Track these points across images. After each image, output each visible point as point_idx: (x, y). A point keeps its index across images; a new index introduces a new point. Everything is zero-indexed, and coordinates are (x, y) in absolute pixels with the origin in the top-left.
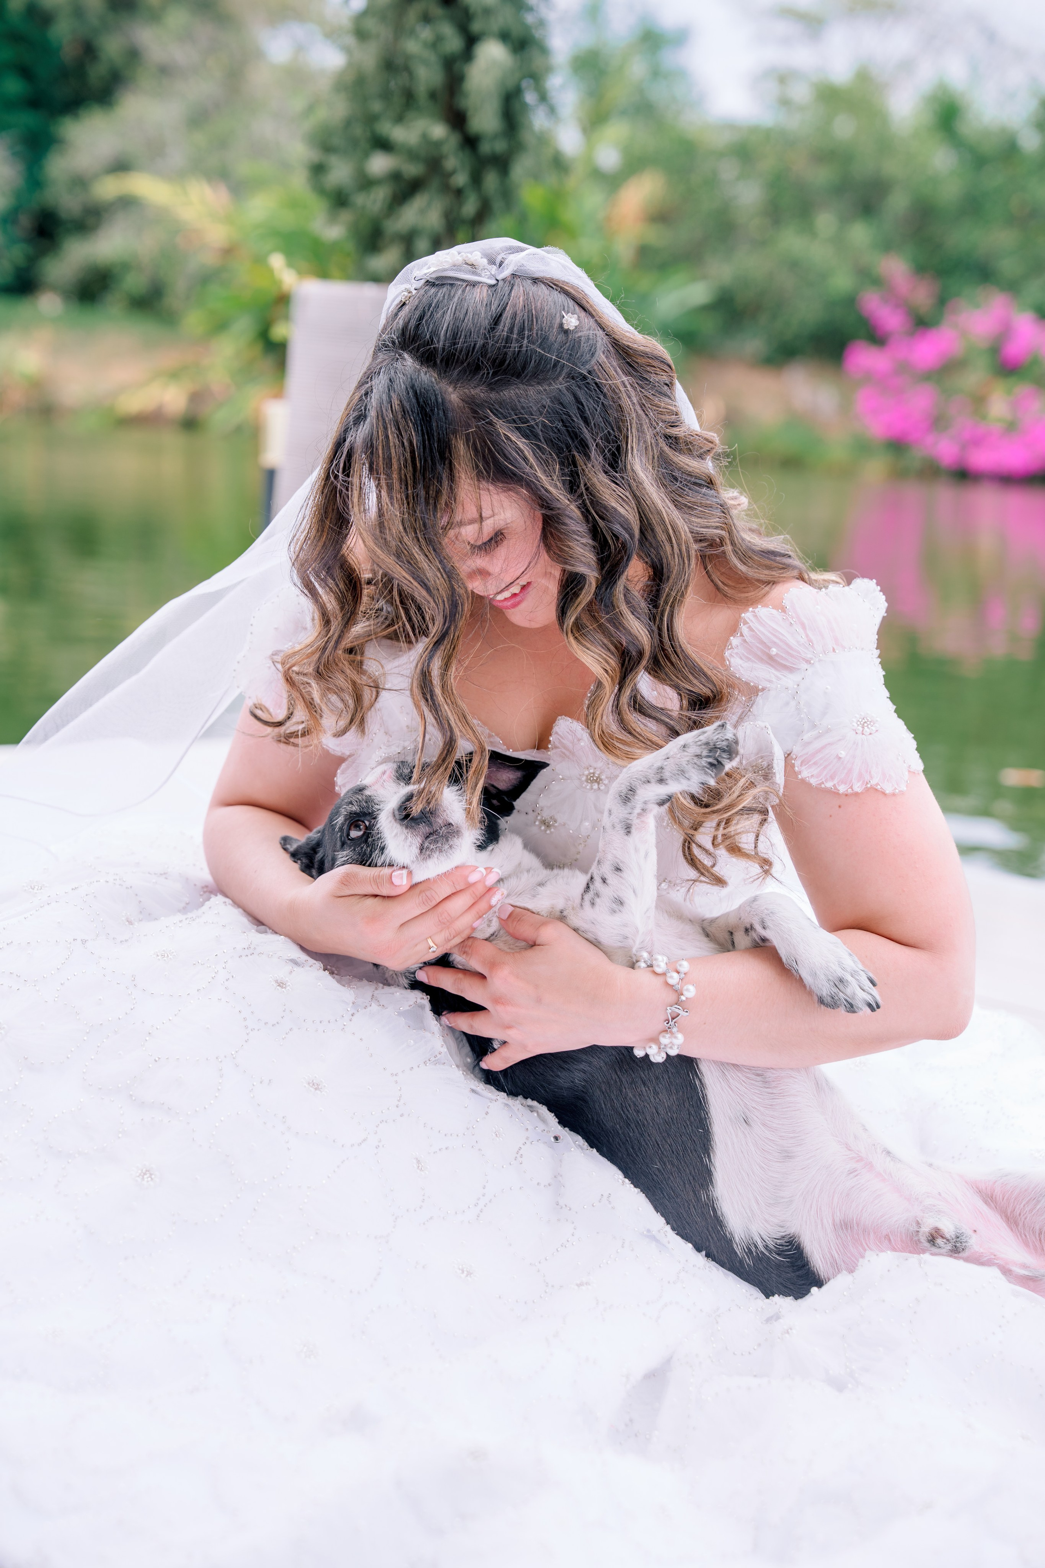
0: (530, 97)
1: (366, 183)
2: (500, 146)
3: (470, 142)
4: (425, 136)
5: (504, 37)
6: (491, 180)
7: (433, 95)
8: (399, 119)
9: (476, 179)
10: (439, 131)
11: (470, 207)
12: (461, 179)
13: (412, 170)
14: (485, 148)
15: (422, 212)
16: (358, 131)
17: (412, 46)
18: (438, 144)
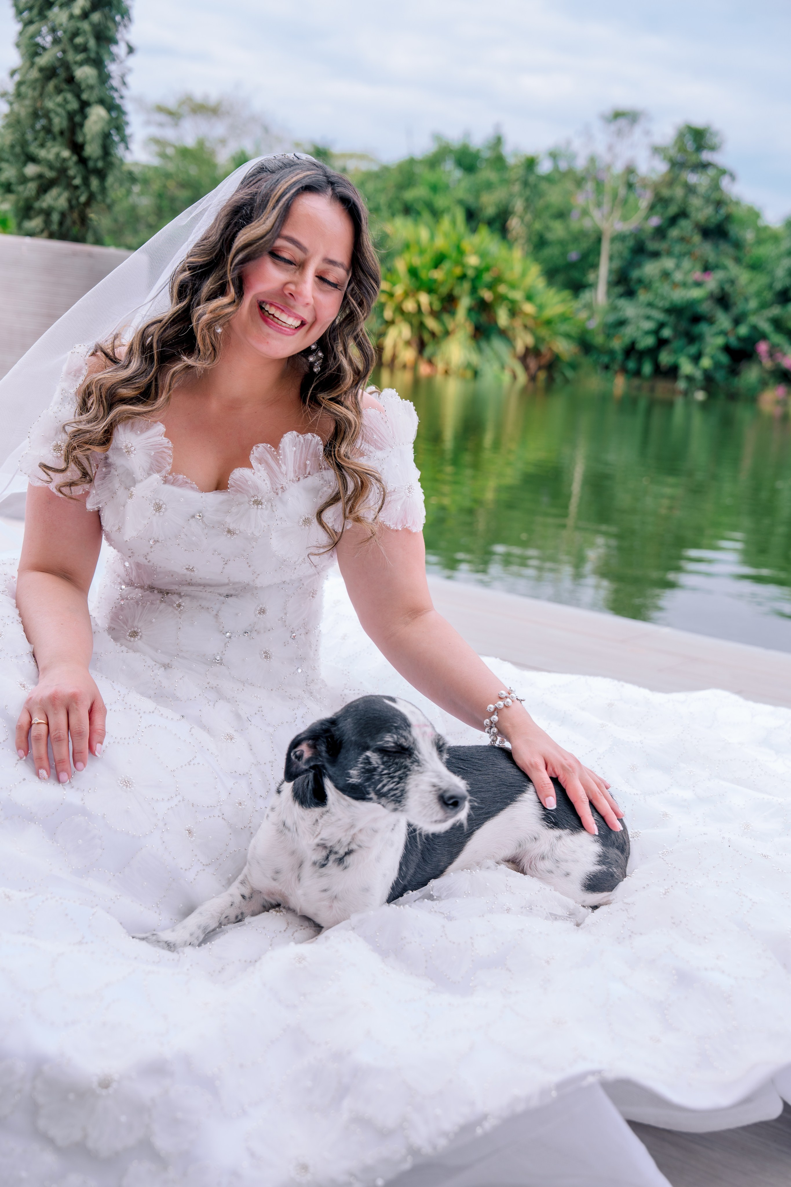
0: (116, 138)
1: (24, 180)
2: (100, 164)
3: (83, 161)
4: (58, 155)
5: (102, 102)
6: (95, 183)
7: (62, 133)
8: (42, 145)
9: (86, 182)
10: (66, 153)
11: (83, 199)
12: (77, 181)
13: (50, 174)
14: (91, 164)
15: (56, 199)
16: (18, 149)
17: (50, 104)
18: (64, 160)
